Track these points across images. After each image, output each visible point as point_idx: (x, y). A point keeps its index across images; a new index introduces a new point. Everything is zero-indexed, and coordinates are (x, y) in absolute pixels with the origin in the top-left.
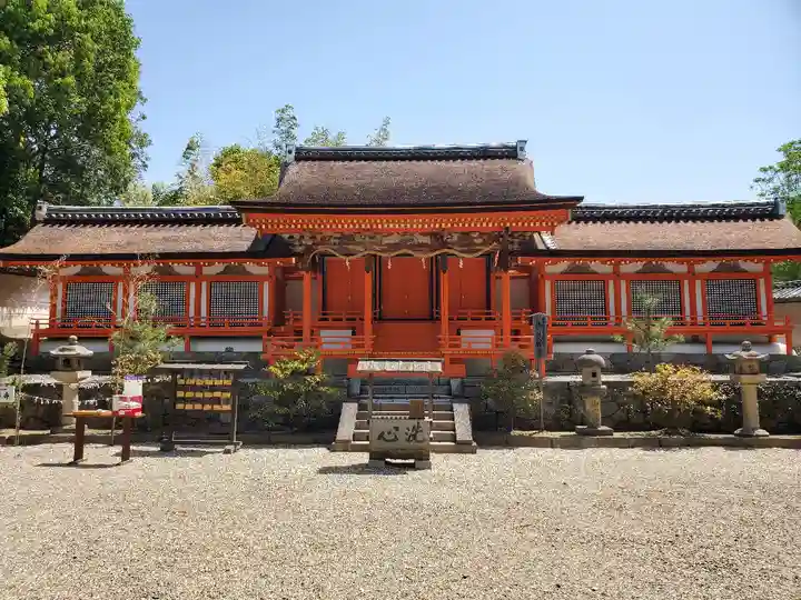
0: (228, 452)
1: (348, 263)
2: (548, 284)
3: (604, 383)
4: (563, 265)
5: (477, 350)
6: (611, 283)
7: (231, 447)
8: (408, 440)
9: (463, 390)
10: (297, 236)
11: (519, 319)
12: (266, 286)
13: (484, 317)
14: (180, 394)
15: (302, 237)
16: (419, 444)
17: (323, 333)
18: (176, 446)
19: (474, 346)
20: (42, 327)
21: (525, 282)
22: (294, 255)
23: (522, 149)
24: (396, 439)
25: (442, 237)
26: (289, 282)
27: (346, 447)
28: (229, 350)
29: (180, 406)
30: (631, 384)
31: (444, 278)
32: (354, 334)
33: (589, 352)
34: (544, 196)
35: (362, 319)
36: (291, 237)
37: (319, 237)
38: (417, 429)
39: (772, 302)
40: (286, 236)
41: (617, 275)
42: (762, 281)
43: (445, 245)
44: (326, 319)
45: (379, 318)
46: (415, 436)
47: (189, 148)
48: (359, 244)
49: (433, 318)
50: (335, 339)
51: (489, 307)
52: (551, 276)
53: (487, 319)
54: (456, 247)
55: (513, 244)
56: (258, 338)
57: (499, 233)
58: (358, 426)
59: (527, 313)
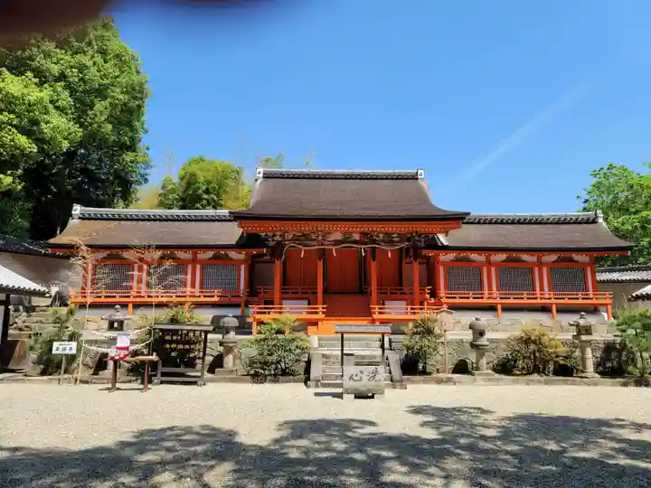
1: (303, 252)
2: (441, 268)
4: (451, 256)
6: (485, 269)
8: (370, 380)
10: (271, 235)
12: (243, 267)
13: (398, 292)
15: (274, 235)
16: (378, 382)
22: (267, 246)
24: (362, 379)
25: (372, 236)
27: (318, 385)
32: (309, 304)
34: (446, 211)
35: (315, 293)
36: (266, 235)
38: (375, 372)
39: (596, 282)
40: (263, 234)
41: (489, 263)
42: (589, 269)
43: (374, 242)
44: (286, 293)
46: (374, 377)
48: (314, 240)
49: (361, 290)
51: (401, 285)
52: (444, 263)
53: (402, 293)
54: (382, 244)
55: (420, 242)
56: (237, 306)
57: (412, 234)
58: (324, 370)
59: (429, 289)
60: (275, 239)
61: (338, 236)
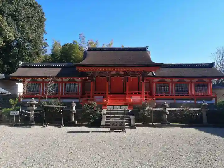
1: (102, 79)
4: (158, 80)
6: (170, 84)
8: (120, 126)
9: (132, 113)
11: (146, 94)
12: (80, 84)
13: (137, 93)
16: (122, 126)
17: (95, 97)
19: (135, 101)
20: (21, 95)
21: (148, 83)
22: (88, 76)
23: (147, 49)
24: (117, 125)
25: (127, 72)
26: (86, 83)
27: (104, 127)
31: (127, 83)
33: (165, 103)
35: (106, 94)
40: (86, 72)
41: (172, 82)
42: (209, 84)
44: (96, 93)
45: (110, 94)
48: (105, 74)
49: (124, 93)
51: (139, 91)
52: (155, 82)
56: (78, 98)
57: (142, 71)
58: (106, 122)
59: (149, 92)
61: (114, 72)
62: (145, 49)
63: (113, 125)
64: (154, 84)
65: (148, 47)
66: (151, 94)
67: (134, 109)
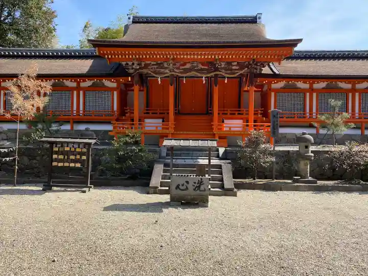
0: (84, 192)
1: (159, 79)
3: (312, 152)
4: (282, 83)
5: (234, 131)
6: (308, 94)
7: (86, 189)
8: (195, 190)
9: (226, 155)
10: (130, 63)
11: (257, 114)
12: (115, 93)
14: (55, 156)
15: (133, 64)
16: (202, 193)
17: (147, 121)
18: (53, 188)
19: (232, 129)
21: (259, 93)
22: (129, 75)
23: (260, 18)
24: (187, 188)
25: (215, 65)
26: (129, 92)
27: (156, 191)
28: (87, 130)
29: (55, 164)
30: (327, 152)
31: (216, 90)
32: (163, 121)
33: (304, 134)
35: (168, 113)
36: (127, 64)
37: (143, 64)
38: (201, 183)
40: (124, 63)
41: (311, 90)
43: (217, 69)
44: (149, 113)
45: (178, 113)
46: (199, 187)
47: (85, 27)
48: (166, 68)
49: (208, 112)
50: (153, 124)
51: (239, 107)
52: (277, 91)
53: (239, 114)
54: (223, 71)
55: (256, 69)
56: (110, 123)
58: (164, 177)
59: (262, 111)
60: (134, 67)
62: (253, 20)
63: (178, 187)
64: (273, 94)
65: (261, 14)
66: (265, 114)
67: (229, 146)
